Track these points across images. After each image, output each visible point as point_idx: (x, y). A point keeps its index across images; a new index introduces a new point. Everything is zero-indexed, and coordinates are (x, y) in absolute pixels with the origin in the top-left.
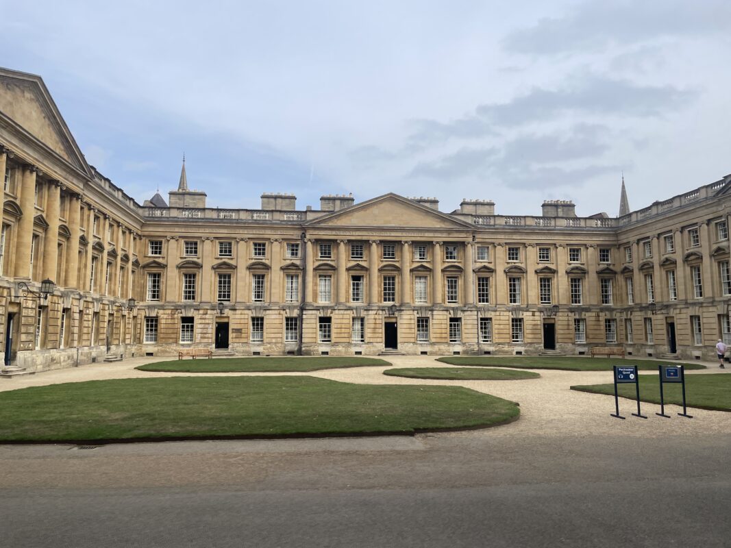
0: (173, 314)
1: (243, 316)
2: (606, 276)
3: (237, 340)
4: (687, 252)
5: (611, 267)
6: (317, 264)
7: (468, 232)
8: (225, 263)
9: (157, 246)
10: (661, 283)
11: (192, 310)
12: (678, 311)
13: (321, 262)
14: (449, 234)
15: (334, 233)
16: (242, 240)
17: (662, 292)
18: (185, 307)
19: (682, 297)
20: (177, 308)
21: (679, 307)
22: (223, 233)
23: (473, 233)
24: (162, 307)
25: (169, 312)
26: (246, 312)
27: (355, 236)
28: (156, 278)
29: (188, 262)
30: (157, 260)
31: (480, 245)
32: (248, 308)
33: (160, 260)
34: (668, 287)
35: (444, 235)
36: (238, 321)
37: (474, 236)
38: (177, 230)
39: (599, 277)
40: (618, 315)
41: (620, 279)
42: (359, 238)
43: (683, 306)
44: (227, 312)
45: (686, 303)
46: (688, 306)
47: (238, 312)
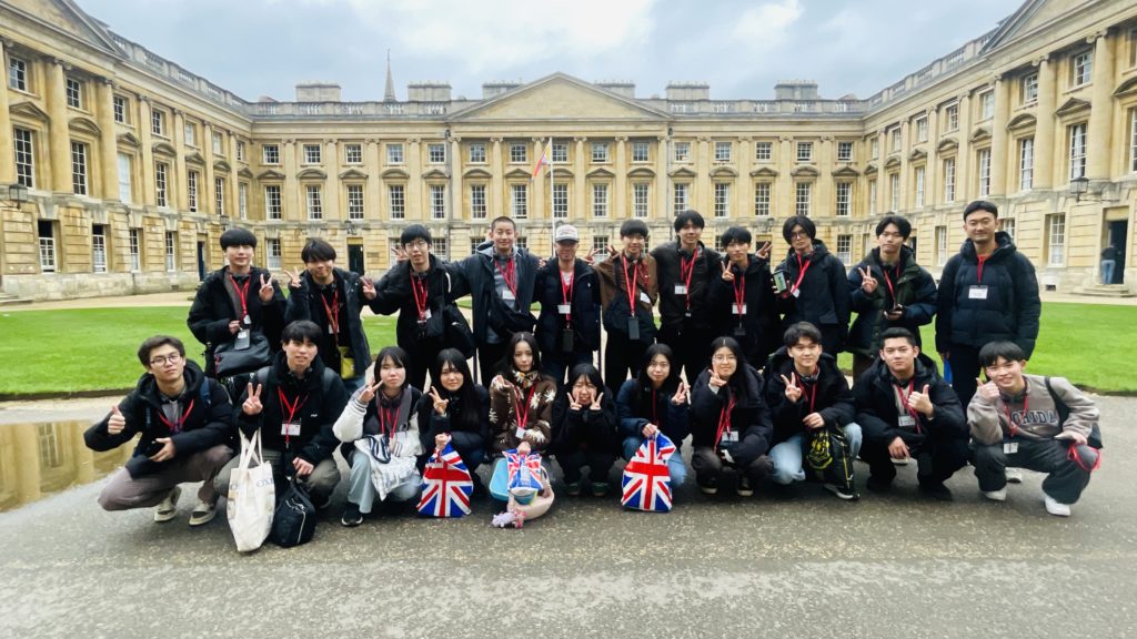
0: (297, 236)
1: (379, 238)
2: (845, 179)
3: (374, 266)
4: (941, 139)
5: (853, 167)
6: (467, 170)
7: (661, 123)
8: (352, 172)
9: (273, 152)
10: (908, 185)
11: (319, 230)
12: (922, 221)
13: (473, 168)
14: (637, 126)
15: (486, 129)
16: (373, 141)
17: (907, 197)
18: (310, 226)
19: (929, 202)
20: (301, 228)
21: (924, 215)
22: (349, 132)
23: (669, 125)
24: (283, 227)
25: (293, 232)
26: (383, 232)
27: (515, 132)
28: (275, 192)
29: (310, 172)
30: (273, 170)
31: (678, 141)
32: (385, 227)
33: (277, 170)
34: (915, 189)
35: (631, 128)
36: (374, 243)
37: (670, 130)
38: (293, 130)
39: (834, 180)
40: (856, 229)
41: (863, 181)
42: (518, 135)
43: (928, 214)
44: (359, 232)
45: (934, 210)
46: (936, 213)
47: (373, 232)
